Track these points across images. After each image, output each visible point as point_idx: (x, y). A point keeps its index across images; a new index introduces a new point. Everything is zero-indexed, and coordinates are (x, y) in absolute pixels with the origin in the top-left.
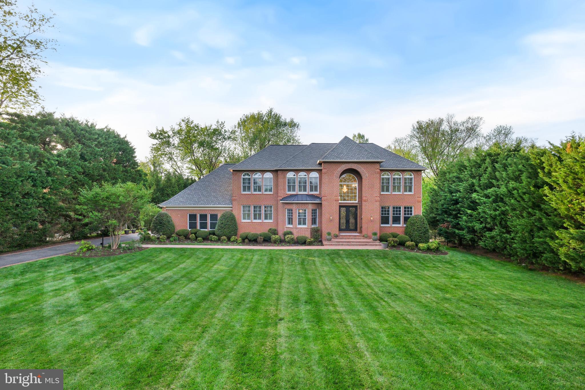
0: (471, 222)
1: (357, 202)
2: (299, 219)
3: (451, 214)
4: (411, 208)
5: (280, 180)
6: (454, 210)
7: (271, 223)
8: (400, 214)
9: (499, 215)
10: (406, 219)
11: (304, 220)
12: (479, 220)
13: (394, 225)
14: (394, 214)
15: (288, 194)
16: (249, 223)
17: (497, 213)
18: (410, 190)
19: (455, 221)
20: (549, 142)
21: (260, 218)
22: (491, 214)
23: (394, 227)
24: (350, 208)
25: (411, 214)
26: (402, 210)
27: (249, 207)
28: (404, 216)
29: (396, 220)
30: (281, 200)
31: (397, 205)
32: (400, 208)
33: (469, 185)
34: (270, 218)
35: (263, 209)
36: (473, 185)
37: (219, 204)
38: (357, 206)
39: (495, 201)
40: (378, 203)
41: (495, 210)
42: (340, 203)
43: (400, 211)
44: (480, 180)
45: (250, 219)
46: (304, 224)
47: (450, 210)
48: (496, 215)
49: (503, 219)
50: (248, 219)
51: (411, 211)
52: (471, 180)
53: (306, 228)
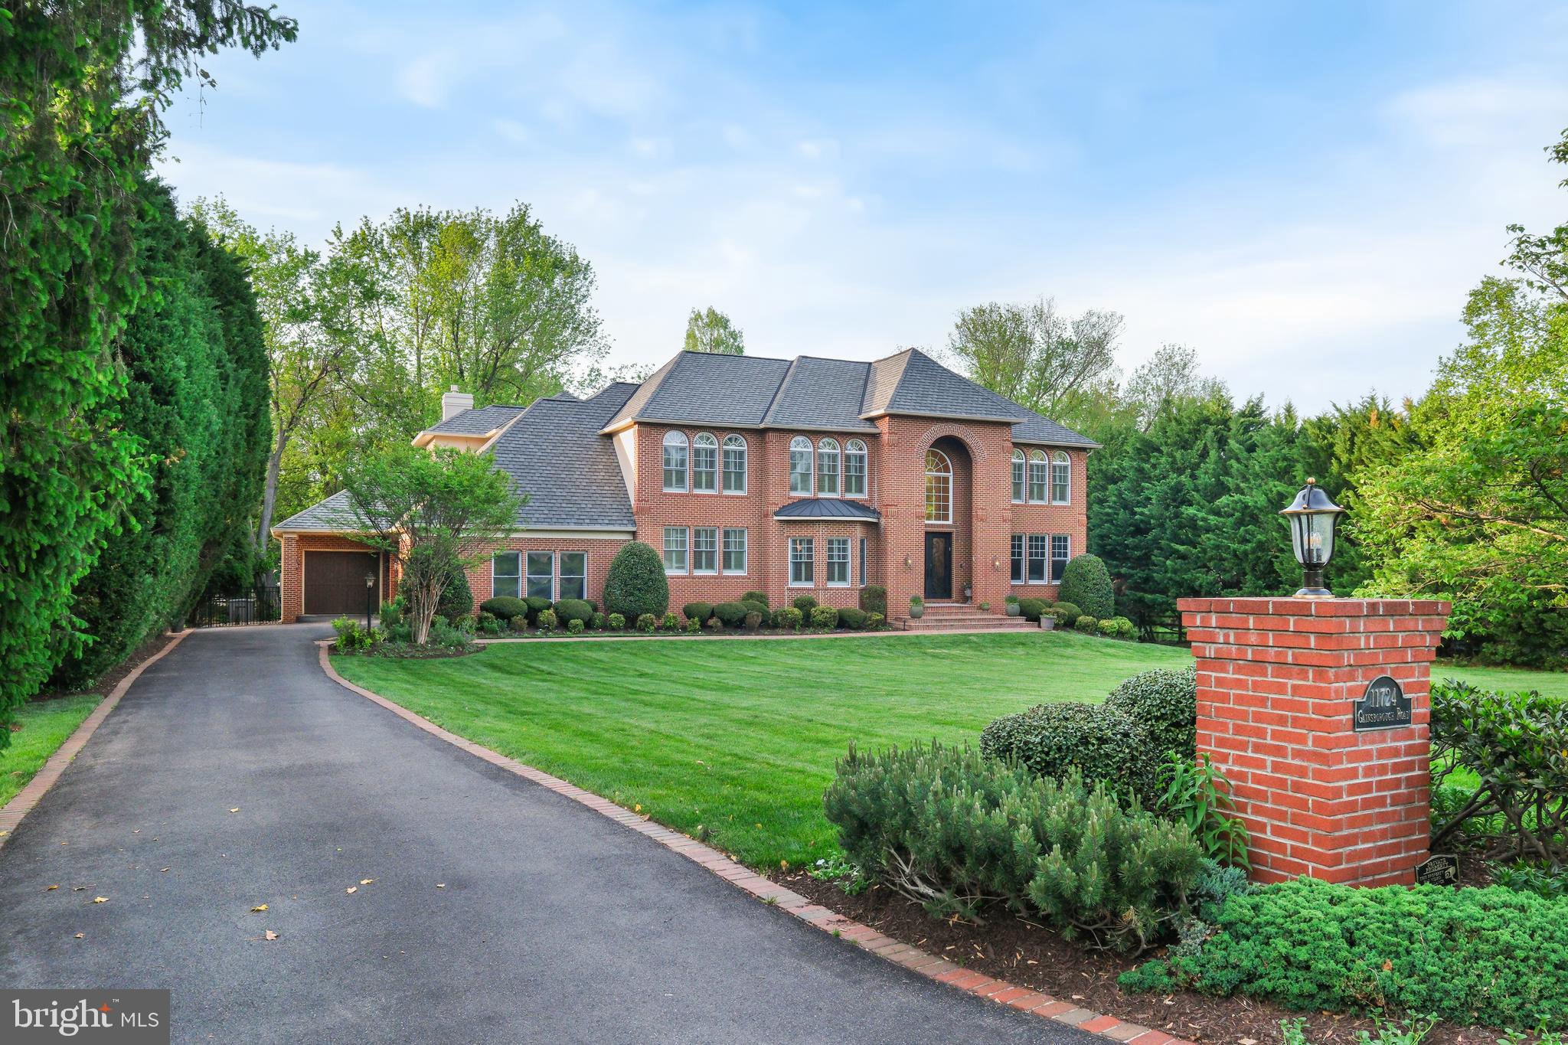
0: (1187, 571)
1: (950, 522)
2: (830, 565)
3: (1126, 559)
4: (1065, 540)
5: (773, 458)
6: (1136, 548)
7: (743, 578)
8: (1043, 554)
9: (1254, 551)
10: (1058, 570)
11: (843, 566)
12: (1205, 566)
13: (1032, 582)
14: (1031, 554)
15: (794, 498)
16: (683, 578)
17: (1248, 547)
18: (1063, 498)
19: (1139, 574)
20: (1334, 405)
21: (710, 565)
22: (1235, 551)
23: (1034, 586)
24: (935, 540)
25: (1065, 555)
26: (1048, 543)
27: (683, 532)
28: (1051, 559)
29: (1036, 570)
30: (776, 514)
31: (1037, 531)
32: (1043, 539)
33: (1171, 488)
34: (739, 566)
35: (719, 538)
36: (1178, 489)
37: (593, 521)
38: (950, 534)
39: (1240, 523)
40: (1007, 526)
41: (1245, 541)
42: (927, 526)
43: (1043, 547)
44: (1193, 477)
45: (683, 568)
46: (843, 577)
47: (1127, 546)
48: (1246, 553)
49: (1259, 558)
50: (677, 568)
51: (1065, 547)
52: (1173, 479)
53: (848, 589)
